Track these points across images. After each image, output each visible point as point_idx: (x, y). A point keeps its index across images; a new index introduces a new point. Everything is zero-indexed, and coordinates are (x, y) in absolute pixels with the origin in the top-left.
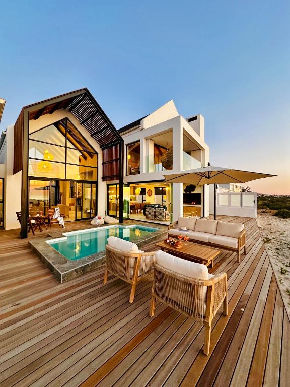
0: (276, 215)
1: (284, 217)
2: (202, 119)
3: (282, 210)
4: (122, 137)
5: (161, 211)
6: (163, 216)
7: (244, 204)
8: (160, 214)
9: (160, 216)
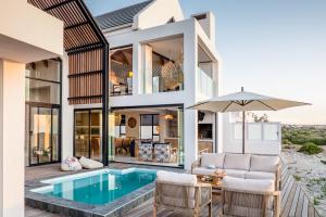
0: (301, 151)
1: (310, 154)
2: (212, 18)
3: (308, 144)
4: (105, 35)
5: (163, 149)
6: (167, 156)
7: (266, 137)
8: (163, 153)
9: (162, 156)
